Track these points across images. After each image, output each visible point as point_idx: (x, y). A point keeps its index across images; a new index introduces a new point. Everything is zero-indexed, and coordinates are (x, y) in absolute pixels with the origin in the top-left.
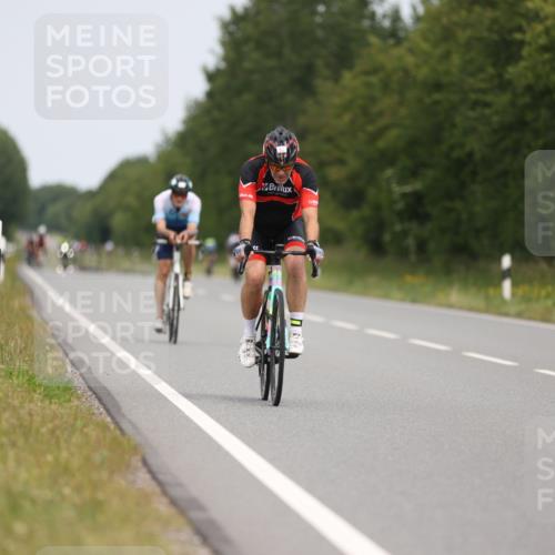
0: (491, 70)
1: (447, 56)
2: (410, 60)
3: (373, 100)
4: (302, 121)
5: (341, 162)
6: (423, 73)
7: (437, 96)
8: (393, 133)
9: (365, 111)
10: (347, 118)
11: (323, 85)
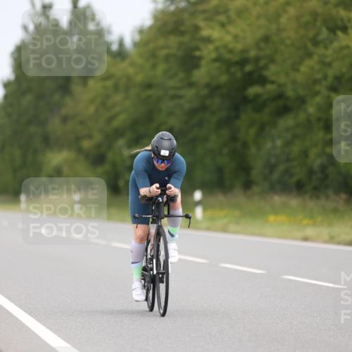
0: (181, 75)
1: (154, 66)
2: (131, 71)
3: (107, 97)
4: (64, 111)
5: (90, 137)
6: (140, 78)
7: (149, 92)
8: (122, 117)
9: (104, 104)
10: (92, 109)
11: (76, 88)
